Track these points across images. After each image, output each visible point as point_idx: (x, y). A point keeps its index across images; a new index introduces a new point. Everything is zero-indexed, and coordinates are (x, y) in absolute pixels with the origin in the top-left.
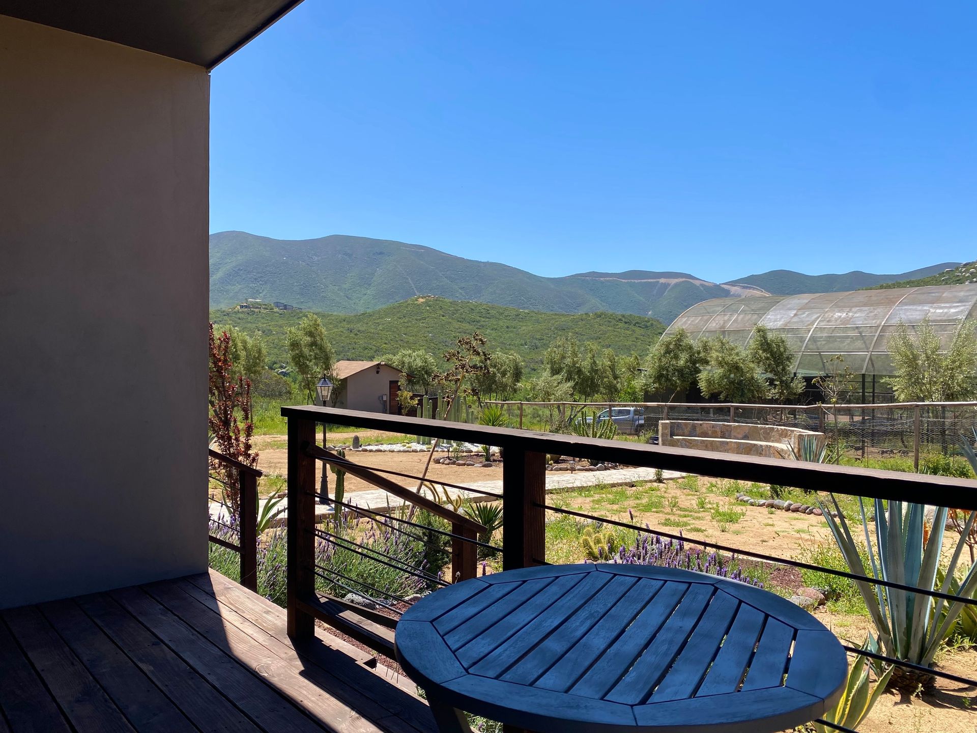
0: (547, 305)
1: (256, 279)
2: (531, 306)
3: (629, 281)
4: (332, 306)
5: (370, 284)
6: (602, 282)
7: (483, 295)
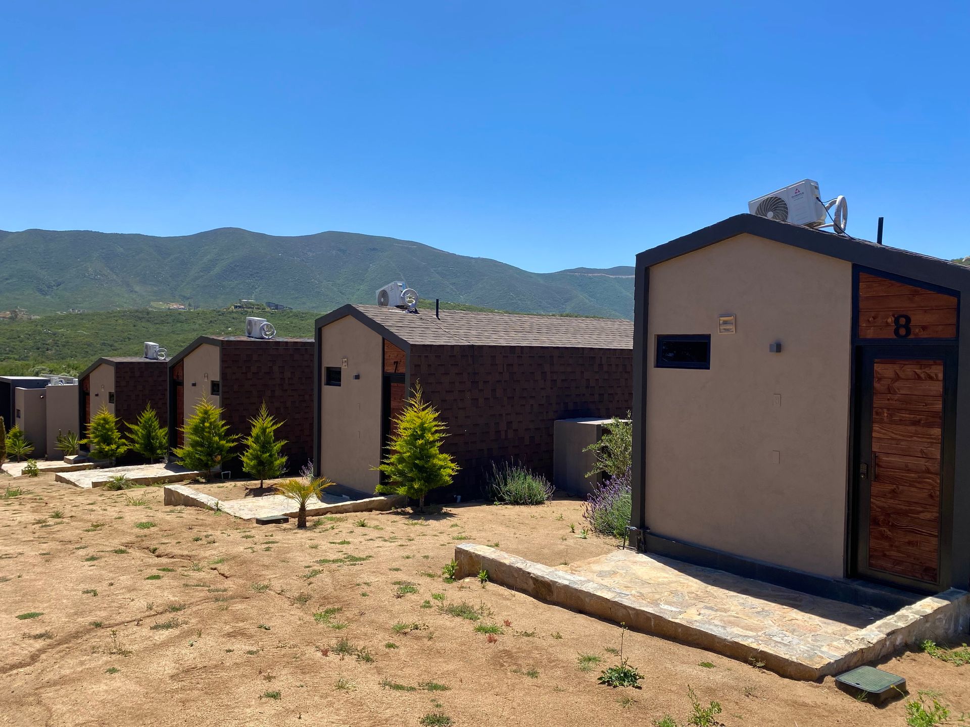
0: (535, 301)
1: (251, 275)
2: (520, 302)
3: (617, 276)
4: (326, 301)
5: (363, 280)
6: (590, 278)
7: (473, 291)
